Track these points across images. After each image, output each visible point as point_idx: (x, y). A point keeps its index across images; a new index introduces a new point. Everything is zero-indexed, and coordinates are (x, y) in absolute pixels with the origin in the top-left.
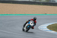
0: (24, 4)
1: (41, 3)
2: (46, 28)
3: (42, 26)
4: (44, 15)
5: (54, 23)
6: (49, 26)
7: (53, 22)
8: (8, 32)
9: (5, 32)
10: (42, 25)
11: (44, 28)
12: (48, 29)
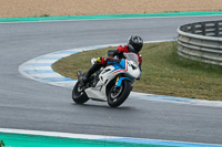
2: (50, 68)
3: (34, 65)
4: (41, 20)
5: (80, 50)
7: (78, 47)
10: (32, 61)
11: (40, 72)
12: (57, 75)
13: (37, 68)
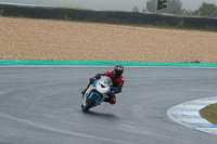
0: (114, 23)
1: (178, 19)
2: (197, 114)
3: (182, 110)
6: (207, 107)
8: (52, 129)
9: (41, 126)
10: (181, 106)
11: (188, 117)
12: (205, 121)
13: (185, 113)
